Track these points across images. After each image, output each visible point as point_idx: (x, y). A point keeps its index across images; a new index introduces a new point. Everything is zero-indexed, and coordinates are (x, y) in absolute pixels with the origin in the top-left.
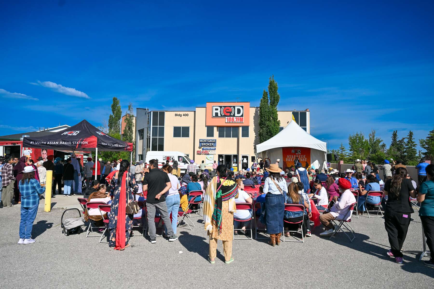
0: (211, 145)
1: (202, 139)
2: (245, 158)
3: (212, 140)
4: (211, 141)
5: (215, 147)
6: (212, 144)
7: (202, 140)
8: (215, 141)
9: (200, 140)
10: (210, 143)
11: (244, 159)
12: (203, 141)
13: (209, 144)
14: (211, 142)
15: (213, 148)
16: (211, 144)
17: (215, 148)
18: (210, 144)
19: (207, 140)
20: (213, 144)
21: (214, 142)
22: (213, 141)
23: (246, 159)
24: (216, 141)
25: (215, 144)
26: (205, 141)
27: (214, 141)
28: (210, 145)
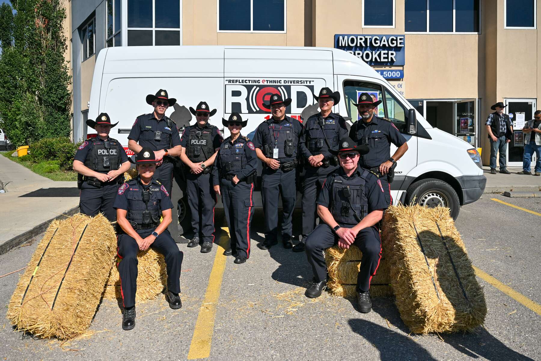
0: (387, 58)
1: (349, 36)
2: (521, 111)
3: (388, 36)
4: (386, 43)
5: (401, 68)
6: (390, 52)
7: (346, 38)
8: (400, 43)
9: (341, 38)
10: (383, 52)
11: (518, 115)
12: (352, 41)
13: (379, 55)
14: (384, 45)
15: (392, 71)
16: (388, 54)
17: (402, 72)
18: (382, 56)
19: (368, 37)
20: (393, 55)
21: (399, 45)
22: (392, 40)
23: (523, 115)
24: (403, 43)
25: (400, 53)
26: (362, 41)
27: (399, 41)
28: (382, 60)
